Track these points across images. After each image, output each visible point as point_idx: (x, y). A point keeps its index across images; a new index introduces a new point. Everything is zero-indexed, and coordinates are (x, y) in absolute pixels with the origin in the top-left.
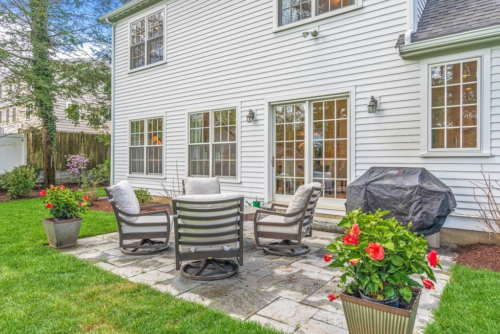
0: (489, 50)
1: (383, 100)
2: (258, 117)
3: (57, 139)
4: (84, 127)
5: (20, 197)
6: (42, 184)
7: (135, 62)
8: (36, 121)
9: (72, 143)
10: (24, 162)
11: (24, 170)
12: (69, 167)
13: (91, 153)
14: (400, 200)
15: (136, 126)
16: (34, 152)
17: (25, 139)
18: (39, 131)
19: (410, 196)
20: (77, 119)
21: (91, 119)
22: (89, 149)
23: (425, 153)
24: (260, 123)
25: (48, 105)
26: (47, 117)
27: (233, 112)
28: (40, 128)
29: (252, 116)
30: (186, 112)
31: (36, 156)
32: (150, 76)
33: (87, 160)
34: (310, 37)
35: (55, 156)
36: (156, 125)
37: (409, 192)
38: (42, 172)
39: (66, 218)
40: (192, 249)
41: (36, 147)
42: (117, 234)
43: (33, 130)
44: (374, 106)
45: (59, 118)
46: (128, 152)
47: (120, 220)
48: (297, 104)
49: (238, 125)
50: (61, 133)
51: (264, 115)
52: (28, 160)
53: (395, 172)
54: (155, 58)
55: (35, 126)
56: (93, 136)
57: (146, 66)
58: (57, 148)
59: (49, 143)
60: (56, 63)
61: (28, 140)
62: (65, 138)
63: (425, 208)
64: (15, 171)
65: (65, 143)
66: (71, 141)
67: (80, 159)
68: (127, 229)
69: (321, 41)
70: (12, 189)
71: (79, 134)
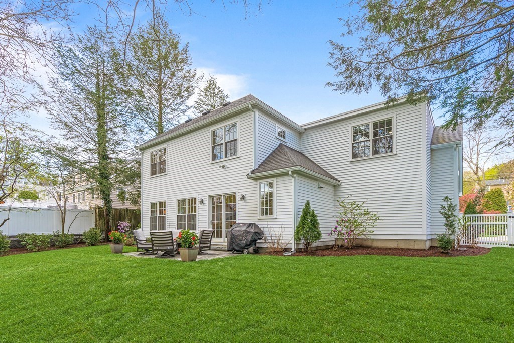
0: (275, 178)
1: (247, 196)
2: (204, 202)
3: (112, 213)
4: (128, 205)
5: (93, 245)
6: (104, 239)
7: (153, 173)
8: (101, 203)
9: (121, 215)
10: (93, 226)
11: (95, 230)
12: (119, 229)
13: (132, 221)
14: (240, 235)
15: (153, 205)
16: (100, 220)
17: (94, 213)
18: (102, 208)
19: (243, 234)
20: (124, 200)
21: (132, 201)
22: (131, 219)
23: (258, 218)
24: (205, 205)
25: (107, 193)
26: (107, 200)
27: (195, 199)
28: (103, 207)
29: (202, 202)
30: (176, 199)
31: (101, 223)
32: (159, 180)
33: (130, 225)
34: (222, 168)
35: (111, 223)
36: (163, 205)
37: (242, 232)
38: (104, 232)
39: (118, 243)
40: (157, 248)
41: (100, 217)
42: (136, 247)
43: (99, 208)
44: (243, 198)
45: (113, 200)
46: (149, 219)
47: (137, 242)
48: (220, 196)
49: (197, 206)
50: (115, 209)
51: (207, 201)
52: (96, 225)
53: (241, 225)
54: (162, 170)
55: (100, 205)
56: (134, 210)
57: (158, 175)
58: (112, 218)
59: (108, 215)
60: (112, 168)
61: (96, 213)
62: (117, 212)
63: (248, 237)
64: (90, 231)
65: (117, 215)
66: (120, 214)
67: (126, 224)
68: (139, 246)
69: (227, 169)
70: (89, 241)
71: (125, 210)
